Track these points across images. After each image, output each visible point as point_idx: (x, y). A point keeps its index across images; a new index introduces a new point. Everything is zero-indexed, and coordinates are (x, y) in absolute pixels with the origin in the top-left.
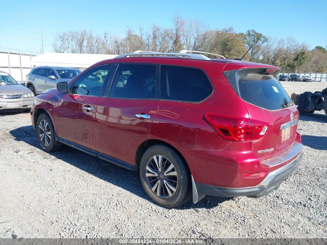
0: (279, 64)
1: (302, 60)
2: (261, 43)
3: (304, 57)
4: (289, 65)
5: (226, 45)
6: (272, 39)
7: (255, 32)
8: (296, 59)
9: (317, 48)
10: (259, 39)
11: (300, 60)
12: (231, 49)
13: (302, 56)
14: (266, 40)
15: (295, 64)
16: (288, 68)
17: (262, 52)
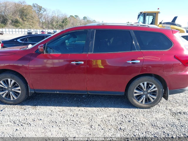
0: (55, 25)
1: (66, 23)
2: (43, 12)
3: (67, 21)
4: (60, 25)
5: (23, 12)
6: (48, 10)
7: (37, 5)
8: (63, 22)
9: (70, 16)
10: (40, 9)
11: (65, 23)
12: (27, 15)
13: (66, 20)
14: (45, 10)
15: (63, 25)
16: (60, 27)
17: (44, 18)
